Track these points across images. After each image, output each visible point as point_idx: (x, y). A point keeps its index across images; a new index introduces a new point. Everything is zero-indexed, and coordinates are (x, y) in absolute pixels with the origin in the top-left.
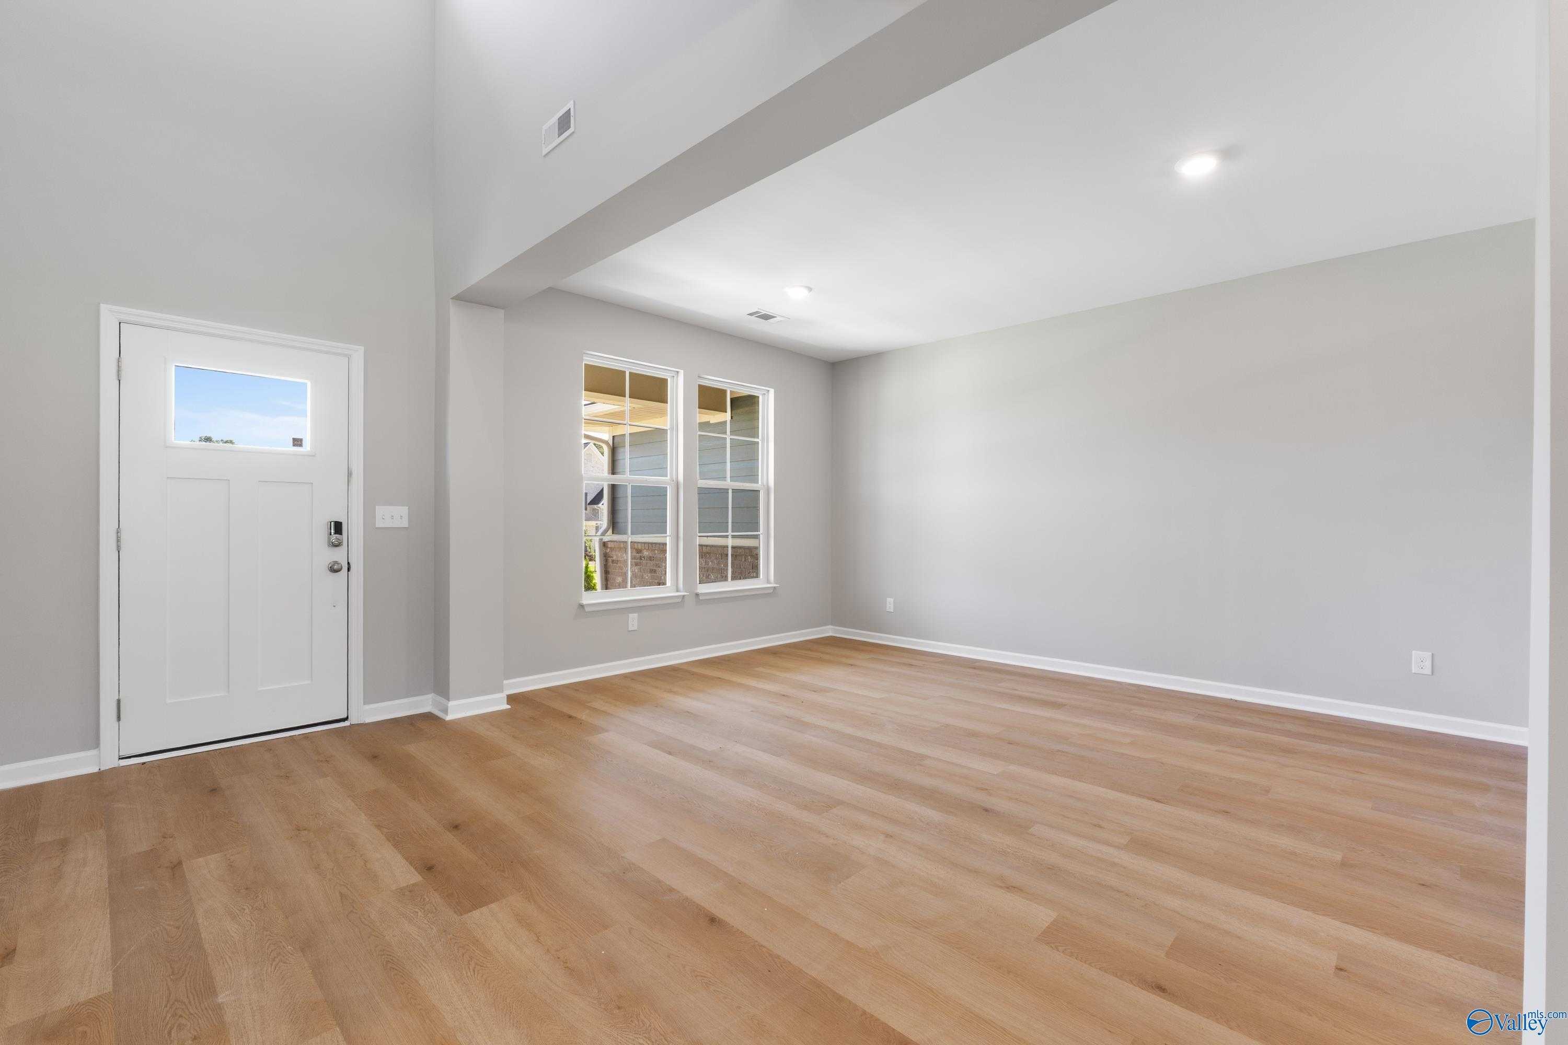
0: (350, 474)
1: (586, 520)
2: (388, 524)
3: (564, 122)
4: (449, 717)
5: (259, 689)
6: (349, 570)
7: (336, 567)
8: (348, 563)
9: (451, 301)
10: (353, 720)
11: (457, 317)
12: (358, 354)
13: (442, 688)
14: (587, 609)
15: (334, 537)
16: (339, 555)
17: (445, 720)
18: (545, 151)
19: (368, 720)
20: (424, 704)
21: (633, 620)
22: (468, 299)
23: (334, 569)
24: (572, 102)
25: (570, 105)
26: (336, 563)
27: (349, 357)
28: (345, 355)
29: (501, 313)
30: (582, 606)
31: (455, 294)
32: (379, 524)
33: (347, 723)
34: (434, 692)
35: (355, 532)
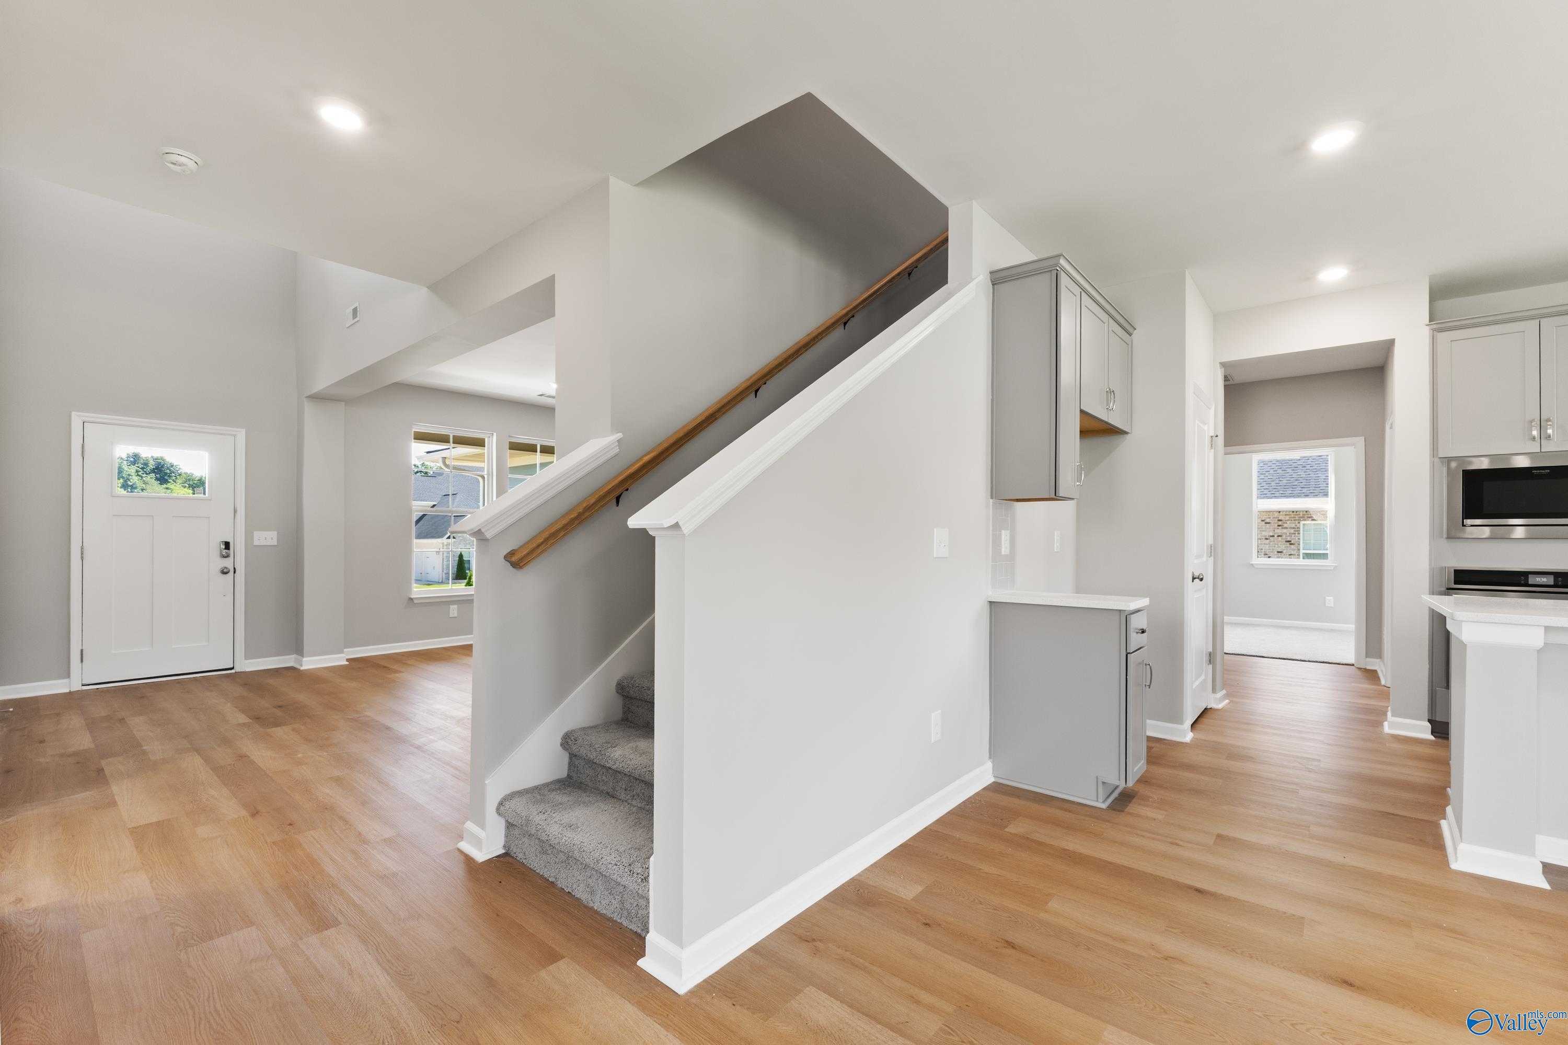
0: (235, 511)
1: (416, 538)
2: (263, 543)
3: (355, 311)
4: (302, 668)
5: (173, 647)
6: (235, 572)
7: (225, 571)
8: (234, 568)
9: (305, 399)
10: (238, 669)
11: (309, 409)
12: (241, 434)
13: (299, 650)
14: (416, 601)
15: (224, 552)
16: (228, 563)
17: (300, 669)
18: (347, 326)
19: (248, 670)
20: (288, 661)
21: (454, 610)
22: (317, 398)
23: (224, 572)
24: (358, 303)
25: (357, 305)
26: (225, 568)
27: (235, 436)
28: (231, 435)
29: (343, 403)
30: (411, 599)
31: (309, 394)
32: (256, 543)
33: (233, 671)
34: (296, 654)
35: (239, 548)
